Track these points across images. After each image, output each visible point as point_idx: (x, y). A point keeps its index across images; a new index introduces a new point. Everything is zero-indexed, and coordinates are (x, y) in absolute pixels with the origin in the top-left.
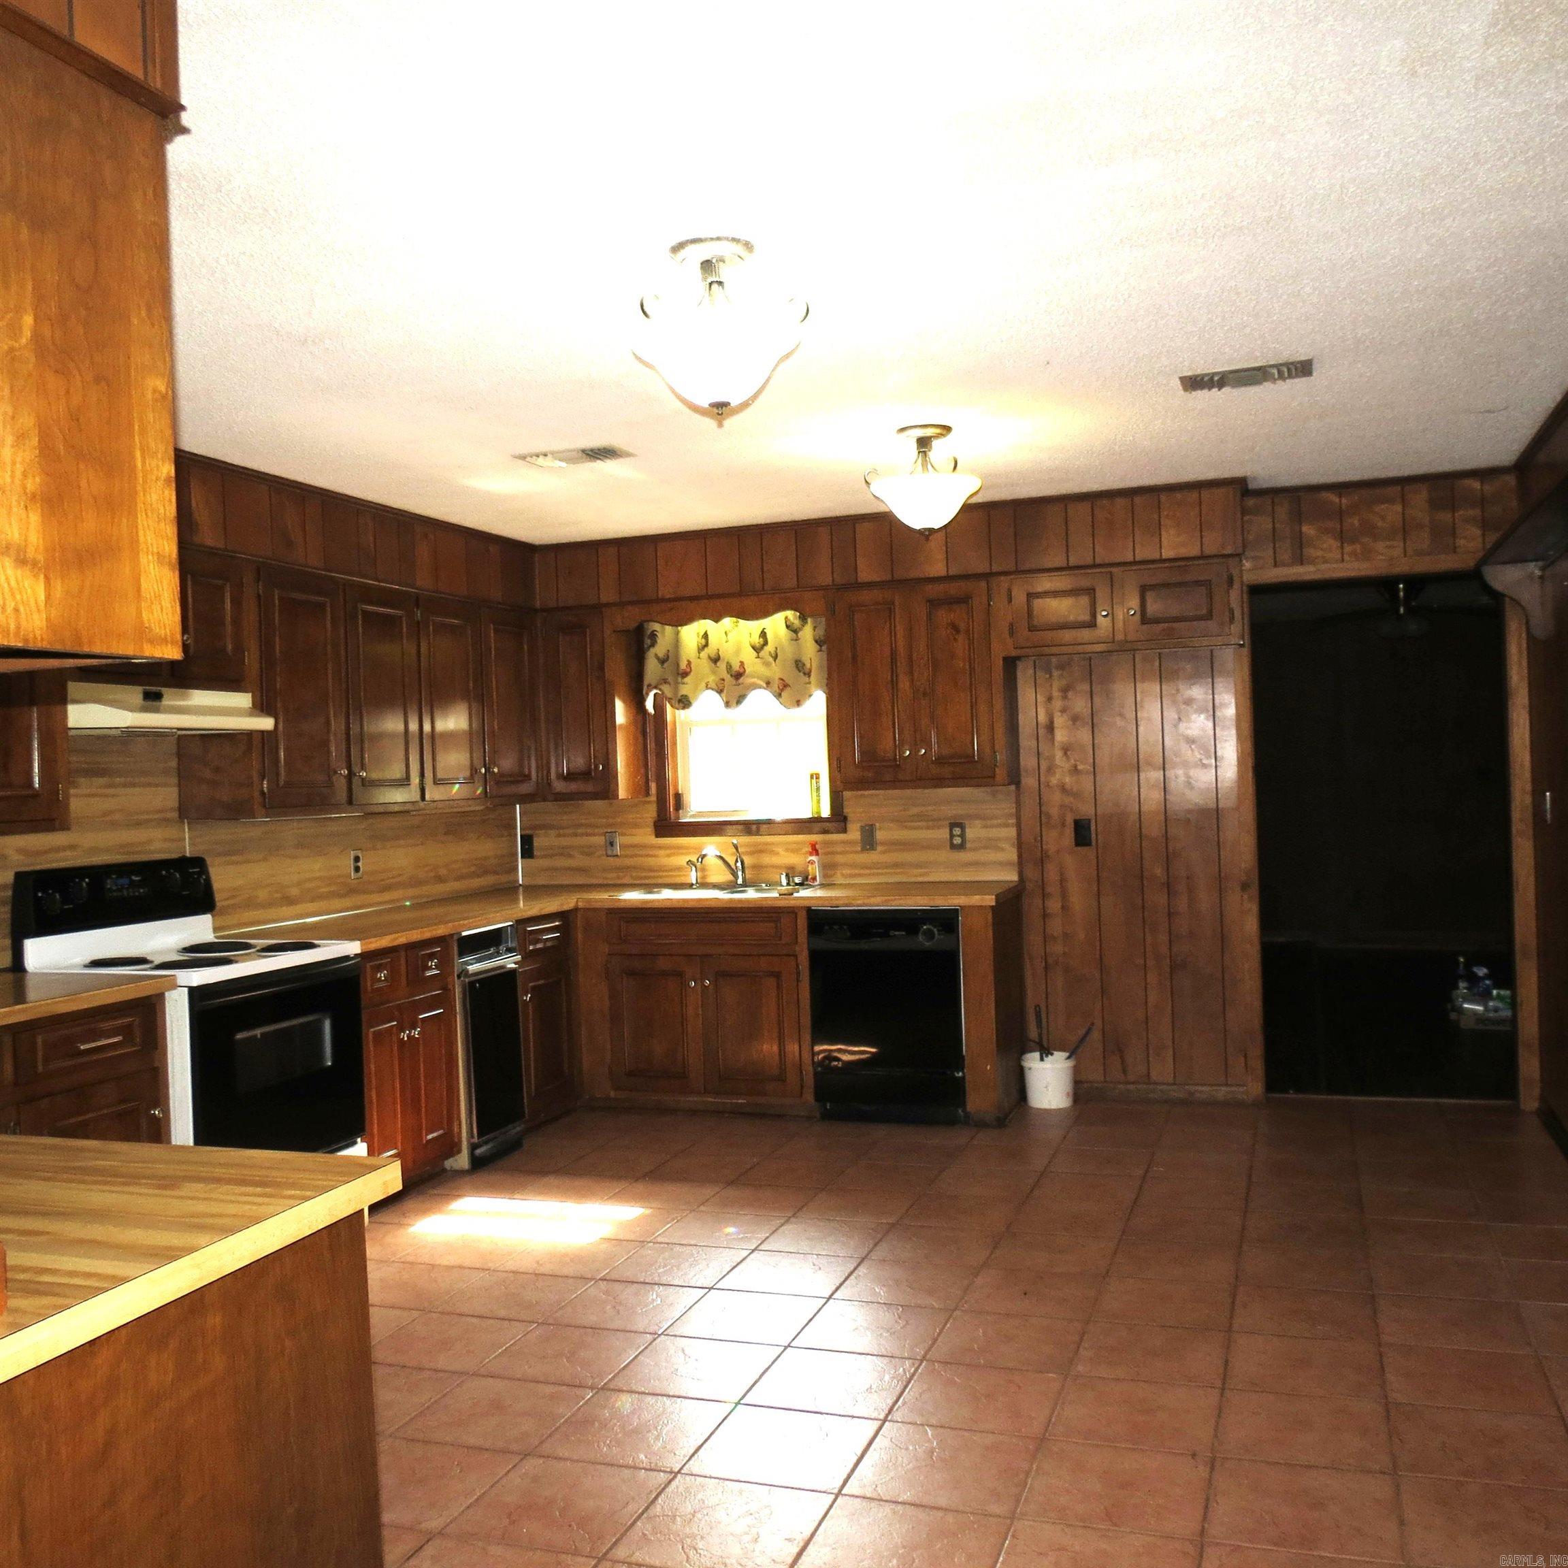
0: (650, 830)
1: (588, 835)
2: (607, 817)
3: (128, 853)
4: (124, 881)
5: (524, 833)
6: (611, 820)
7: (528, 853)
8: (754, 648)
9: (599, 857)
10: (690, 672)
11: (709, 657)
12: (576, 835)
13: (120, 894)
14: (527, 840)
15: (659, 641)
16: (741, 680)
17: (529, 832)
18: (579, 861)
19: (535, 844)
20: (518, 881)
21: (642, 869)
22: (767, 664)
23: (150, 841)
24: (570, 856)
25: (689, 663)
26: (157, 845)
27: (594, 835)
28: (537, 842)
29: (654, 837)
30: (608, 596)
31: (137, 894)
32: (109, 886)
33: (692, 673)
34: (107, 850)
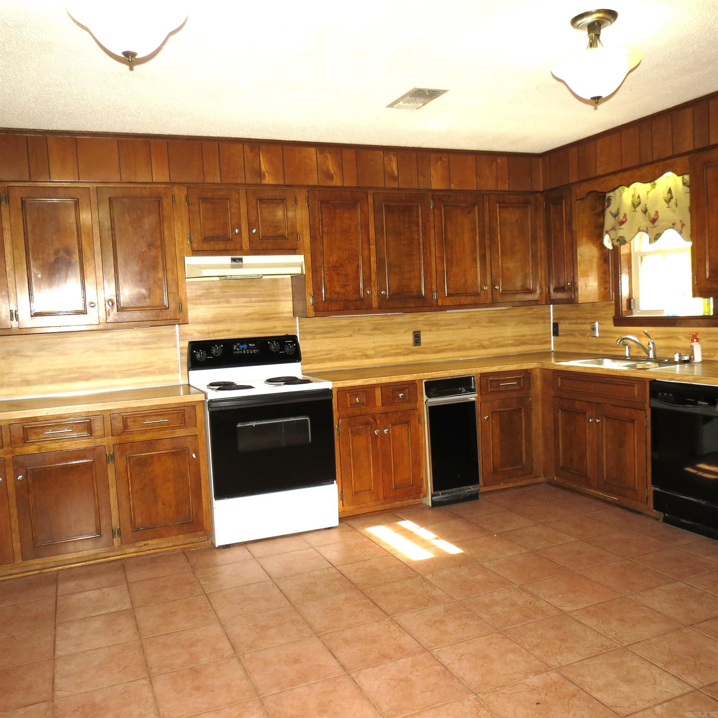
0: (611, 322)
1: (582, 323)
2: (591, 313)
3: (261, 333)
4: (245, 346)
5: (555, 322)
6: (594, 315)
7: (556, 333)
8: (666, 201)
9: (588, 336)
10: (626, 221)
11: (642, 211)
12: (576, 323)
13: (241, 352)
14: (556, 325)
15: (612, 202)
16: (656, 224)
17: (557, 321)
18: (578, 339)
19: (559, 328)
20: (551, 349)
21: (608, 345)
22: (674, 211)
23: (274, 327)
24: (575, 336)
25: (625, 215)
26: (279, 329)
27: (585, 324)
28: (561, 327)
29: (613, 325)
30: (573, 178)
31: (251, 352)
32: (235, 349)
33: (627, 222)
34: (248, 332)
